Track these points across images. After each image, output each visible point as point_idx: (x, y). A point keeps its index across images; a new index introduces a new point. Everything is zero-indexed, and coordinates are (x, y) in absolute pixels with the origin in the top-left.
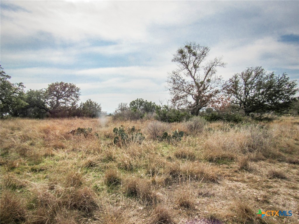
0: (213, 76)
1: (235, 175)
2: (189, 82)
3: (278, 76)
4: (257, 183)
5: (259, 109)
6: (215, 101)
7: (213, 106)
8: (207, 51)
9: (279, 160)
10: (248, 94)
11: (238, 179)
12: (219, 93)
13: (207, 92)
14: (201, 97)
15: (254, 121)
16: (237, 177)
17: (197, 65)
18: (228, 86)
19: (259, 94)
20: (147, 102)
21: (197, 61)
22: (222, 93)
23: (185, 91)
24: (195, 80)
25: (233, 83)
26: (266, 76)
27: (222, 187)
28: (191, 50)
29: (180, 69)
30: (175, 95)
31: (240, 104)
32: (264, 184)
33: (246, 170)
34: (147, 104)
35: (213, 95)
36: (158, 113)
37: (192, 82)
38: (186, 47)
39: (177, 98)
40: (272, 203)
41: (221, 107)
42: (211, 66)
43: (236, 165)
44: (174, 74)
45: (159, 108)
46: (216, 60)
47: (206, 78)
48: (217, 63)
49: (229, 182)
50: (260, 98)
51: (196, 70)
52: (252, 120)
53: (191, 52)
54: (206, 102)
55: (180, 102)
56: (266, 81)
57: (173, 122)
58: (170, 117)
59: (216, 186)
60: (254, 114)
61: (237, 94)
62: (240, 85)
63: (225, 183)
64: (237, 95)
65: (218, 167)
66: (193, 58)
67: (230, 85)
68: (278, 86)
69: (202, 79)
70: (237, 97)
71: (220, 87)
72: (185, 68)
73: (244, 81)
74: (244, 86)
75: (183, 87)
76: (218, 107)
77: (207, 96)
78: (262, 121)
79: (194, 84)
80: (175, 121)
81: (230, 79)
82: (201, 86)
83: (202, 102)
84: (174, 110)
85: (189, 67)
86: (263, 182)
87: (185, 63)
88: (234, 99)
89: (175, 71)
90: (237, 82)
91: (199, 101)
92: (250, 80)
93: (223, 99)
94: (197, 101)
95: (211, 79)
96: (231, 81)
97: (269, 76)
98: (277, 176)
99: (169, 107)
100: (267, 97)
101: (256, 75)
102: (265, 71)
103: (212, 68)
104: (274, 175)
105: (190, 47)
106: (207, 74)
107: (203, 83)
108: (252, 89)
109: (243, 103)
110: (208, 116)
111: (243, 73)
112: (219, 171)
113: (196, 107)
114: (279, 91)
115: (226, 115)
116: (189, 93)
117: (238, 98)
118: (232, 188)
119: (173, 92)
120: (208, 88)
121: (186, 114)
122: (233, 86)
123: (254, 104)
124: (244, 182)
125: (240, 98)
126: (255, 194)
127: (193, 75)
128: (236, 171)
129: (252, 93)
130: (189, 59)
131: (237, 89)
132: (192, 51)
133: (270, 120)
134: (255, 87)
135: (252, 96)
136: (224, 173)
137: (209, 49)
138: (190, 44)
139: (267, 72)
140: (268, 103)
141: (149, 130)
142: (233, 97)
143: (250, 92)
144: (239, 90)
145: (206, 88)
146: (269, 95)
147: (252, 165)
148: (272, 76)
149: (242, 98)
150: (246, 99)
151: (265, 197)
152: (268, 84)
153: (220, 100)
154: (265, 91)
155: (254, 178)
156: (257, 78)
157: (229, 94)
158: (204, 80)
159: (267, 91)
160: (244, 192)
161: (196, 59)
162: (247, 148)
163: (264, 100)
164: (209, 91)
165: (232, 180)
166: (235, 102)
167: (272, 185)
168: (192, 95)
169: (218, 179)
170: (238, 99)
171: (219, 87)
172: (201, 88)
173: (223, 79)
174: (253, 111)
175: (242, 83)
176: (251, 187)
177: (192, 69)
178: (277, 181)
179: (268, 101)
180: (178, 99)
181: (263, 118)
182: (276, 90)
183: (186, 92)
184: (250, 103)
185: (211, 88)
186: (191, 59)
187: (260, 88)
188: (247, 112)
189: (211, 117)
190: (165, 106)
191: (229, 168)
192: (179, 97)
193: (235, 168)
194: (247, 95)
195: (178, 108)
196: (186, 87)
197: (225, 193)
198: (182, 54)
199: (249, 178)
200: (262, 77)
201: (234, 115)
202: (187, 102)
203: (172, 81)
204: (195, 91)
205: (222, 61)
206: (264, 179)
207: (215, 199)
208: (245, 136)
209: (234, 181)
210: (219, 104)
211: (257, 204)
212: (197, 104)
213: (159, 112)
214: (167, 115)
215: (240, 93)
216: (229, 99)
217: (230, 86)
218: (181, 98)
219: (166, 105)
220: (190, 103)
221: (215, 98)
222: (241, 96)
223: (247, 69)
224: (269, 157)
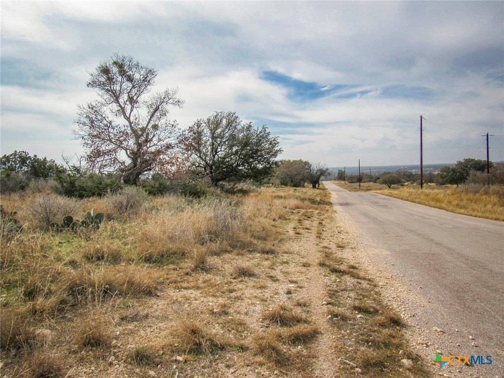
0: (163, 121)
1: (185, 280)
2: (121, 126)
3: (256, 129)
4: (215, 288)
5: (231, 176)
6: (165, 161)
7: (161, 170)
8: (152, 76)
9: (249, 251)
10: (216, 153)
11: (190, 286)
12: (172, 148)
13: (152, 146)
14: (141, 154)
15: (223, 194)
16: (188, 282)
17: (135, 98)
18: (186, 139)
19: (232, 154)
20: (38, 159)
21: (134, 91)
22: (178, 149)
23: (112, 142)
24: (130, 123)
25: (194, 133)
26: (241, 128)
27: (163, 302)
28: (124, 71)
29: (103, 102)
30: (92, 148)
31: (205, 168)
32: (226, 287)
33: (202, 269)
34: (36, 162)
35: (163, 152)
36: (59, 181)
37: (126, 128)
38: (115, 63)
39: (98, 154)
40: (232, 313)
41: (174, 172)
42: (158, 103)
43: (188, 264)
44: (91, 110)
45: (60, 172)
46: (167, 93)
47: (151, 122)
48: (169, 99)
49: (174, 292)
50: (233, 160)
51: (133, 107)
52: (222, 193)
53: (123, 75)
54: (150, 162)
55: (104, 161)
56: (241, 135)
57: (88, 196)
58: (83, 187)
59: (153, 300)
60: (224, 183)
61: (200, 152)
62: (204, 139)
63: (169, 294)
64: (200, 154)
65: (160, 270)
66: (127, 85)
67: (189, 136)
68: (257, 143)
69: (143, 123)
70: (200, 157)
71: (174, 140)
72: (112, 100)
73: (211, 133)
74: (210, 139)
75: (109, 135)
76: (170, 172)
77: (152, 153)
78: (234, 195)
79: (129, 132)
80: (93, 194)
81: (190, 128)
82: (141, 135)
83: (143, 163)
84: (92, 176)
85: (121, 100)
86: (224, 285)
87: (112, 92)
88: (196, 160)
89: (94, 104)
90: (201, 133)
91: (139, 161)
92: (219, 131)
93: (178, 159)
94: (134, 161)
95: (159, 124)
96: (191, 131)
97: (245, 127)
98: (244, 273)
99: (82, 170)
100: (243, 159)
101: (228, 125)
102: (240, 120)
103: (160, 107)
104: (240, 273)
105: (122, 64)
106: (152, 116)
107: (145, 130)
108: (222, 146)
109: (209, 166)
110: (153, 187)
111: (209, 120)
112: (160, 277)
113: (133, 171)
114: (258, 151)
115: (182, 185)
116: (119, 146)
117: (202, 158)
118: (178, 301)
119: (90, 142)
120: (154, 139)
121: (113, 183)
122: (194, 139)
123: (224, 168)
124: (198, 288)
125: (205, 158)
126: (211, 304)
127: (128, 115)
128: (187, 274)
129: (222, 152)
130: (121, 85)
131: (201, 144)
132: (127, 72)
133: (244, 192)
134: (227, 143)
135: (222, 156)
136: (168, 279)
137: (156, 73)
138: (123, 60)
139: (243, 122)
140: (243, 168)
141: (35, 213)
142: (194, 157)
143: (219, 150)
144: (203, 145)
145: (151, 140)
146: (245, 155)
147: (212, 261)
148: (249, 127)
149: (208, 159)
150: (213, 160)
151: (224, 306)
152: (244, 139)
153: (174, 161)
154: (240, 149)
155: (213, 281)
156: (229, 130)
157: (188, 151)
158: (147, 125)
159: (242, 150)
160: (195, 303)
161: (133, 87)
162: (207, 236)
163: (238, 163)
164: (156, 145)
165: (179, 288)
166: (197, 165)
167: (235, 288)
168: (126, 150)
169: (157, 289)
170: (201, 160)
171: (173, 138)
172: (143, 139)
173: (179, 127)
174: (223, 179)
175: (208, 135)
176: (207, 295)
177: (125, 104)
178: (243, 281)
179: (243, 165)
180: (99, 156)
181: (236, 189)
182: (254, 149)
183: (115, 144)
184: (219, 166)
185: (160, 140)
186: (124, 86)
187: (234, 146)
188: (215, 181)
189: (158, 188)
190: (74, 167)
191: (178, 269)
192: (100, 152)
193: (187, 268)
194: (215, 155)
195: (100, 172)
196: (115, 135)
197: (165, 311)
198: (107, 75)
199: (205, 282)
200: (235, 128)
201: (194, 184)
202: (117, 161)
203: (87, 121)
204: (131, 143)
205: (178, 97)
206: (226, 281)
207: (149, 323)
208: (205, 217)
209: (183, 290)
210: (171, 166)
211: (212, 319)
212: (134, 167)
213: (61, 178)
214: (77, 184)
215: (205, 150)
216: (187, 159)
217: (189, 138)
218: (104, 153)
219: (77, 165)
220: (123, 163)
221: (165, 157)
222: (206, 156)
223: (215, 114)
224: (236, 246)
